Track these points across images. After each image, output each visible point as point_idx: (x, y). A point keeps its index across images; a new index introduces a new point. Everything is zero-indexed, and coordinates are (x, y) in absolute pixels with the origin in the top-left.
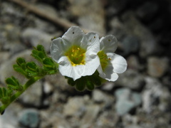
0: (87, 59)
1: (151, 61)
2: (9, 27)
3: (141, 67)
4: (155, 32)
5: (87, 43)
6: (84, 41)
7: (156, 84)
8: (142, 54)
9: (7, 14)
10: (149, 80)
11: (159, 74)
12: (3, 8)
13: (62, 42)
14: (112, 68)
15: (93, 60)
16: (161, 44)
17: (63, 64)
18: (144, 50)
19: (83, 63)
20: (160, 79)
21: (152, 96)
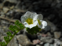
0: (34, 22)
1: (55, 33)
2: (5, 27)
3: (52, 36)
4: (55, 24)
5: (33, 17)
6: (32, 16)
7: (58, 40)
8: (52, 31)
9: (3, 24)
10: (55, 40)
11: (59, 37)
12: (2, 22)
13: (24, 17)
14: (42, 25)
15: (36, 22)
16: (58, 27)
17: (26, 24)
18: (52, 30)
19: (32, 24)
20: (59, 39)
21: (57, 45)
